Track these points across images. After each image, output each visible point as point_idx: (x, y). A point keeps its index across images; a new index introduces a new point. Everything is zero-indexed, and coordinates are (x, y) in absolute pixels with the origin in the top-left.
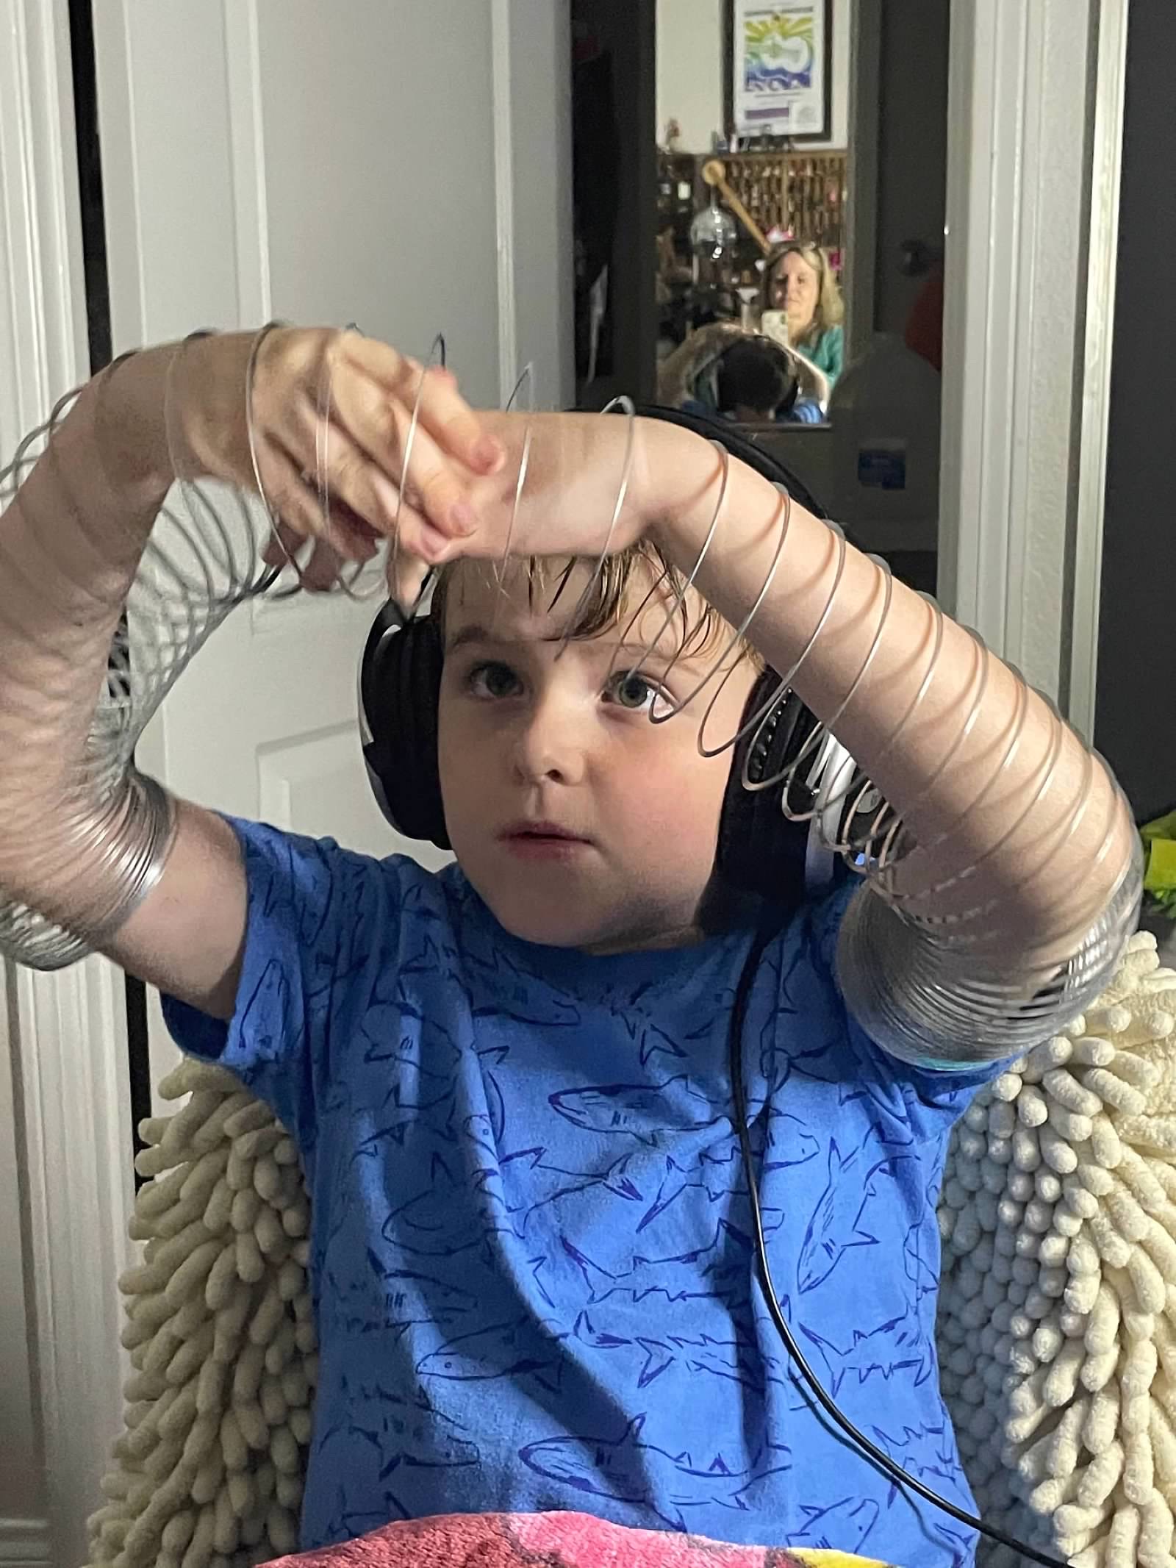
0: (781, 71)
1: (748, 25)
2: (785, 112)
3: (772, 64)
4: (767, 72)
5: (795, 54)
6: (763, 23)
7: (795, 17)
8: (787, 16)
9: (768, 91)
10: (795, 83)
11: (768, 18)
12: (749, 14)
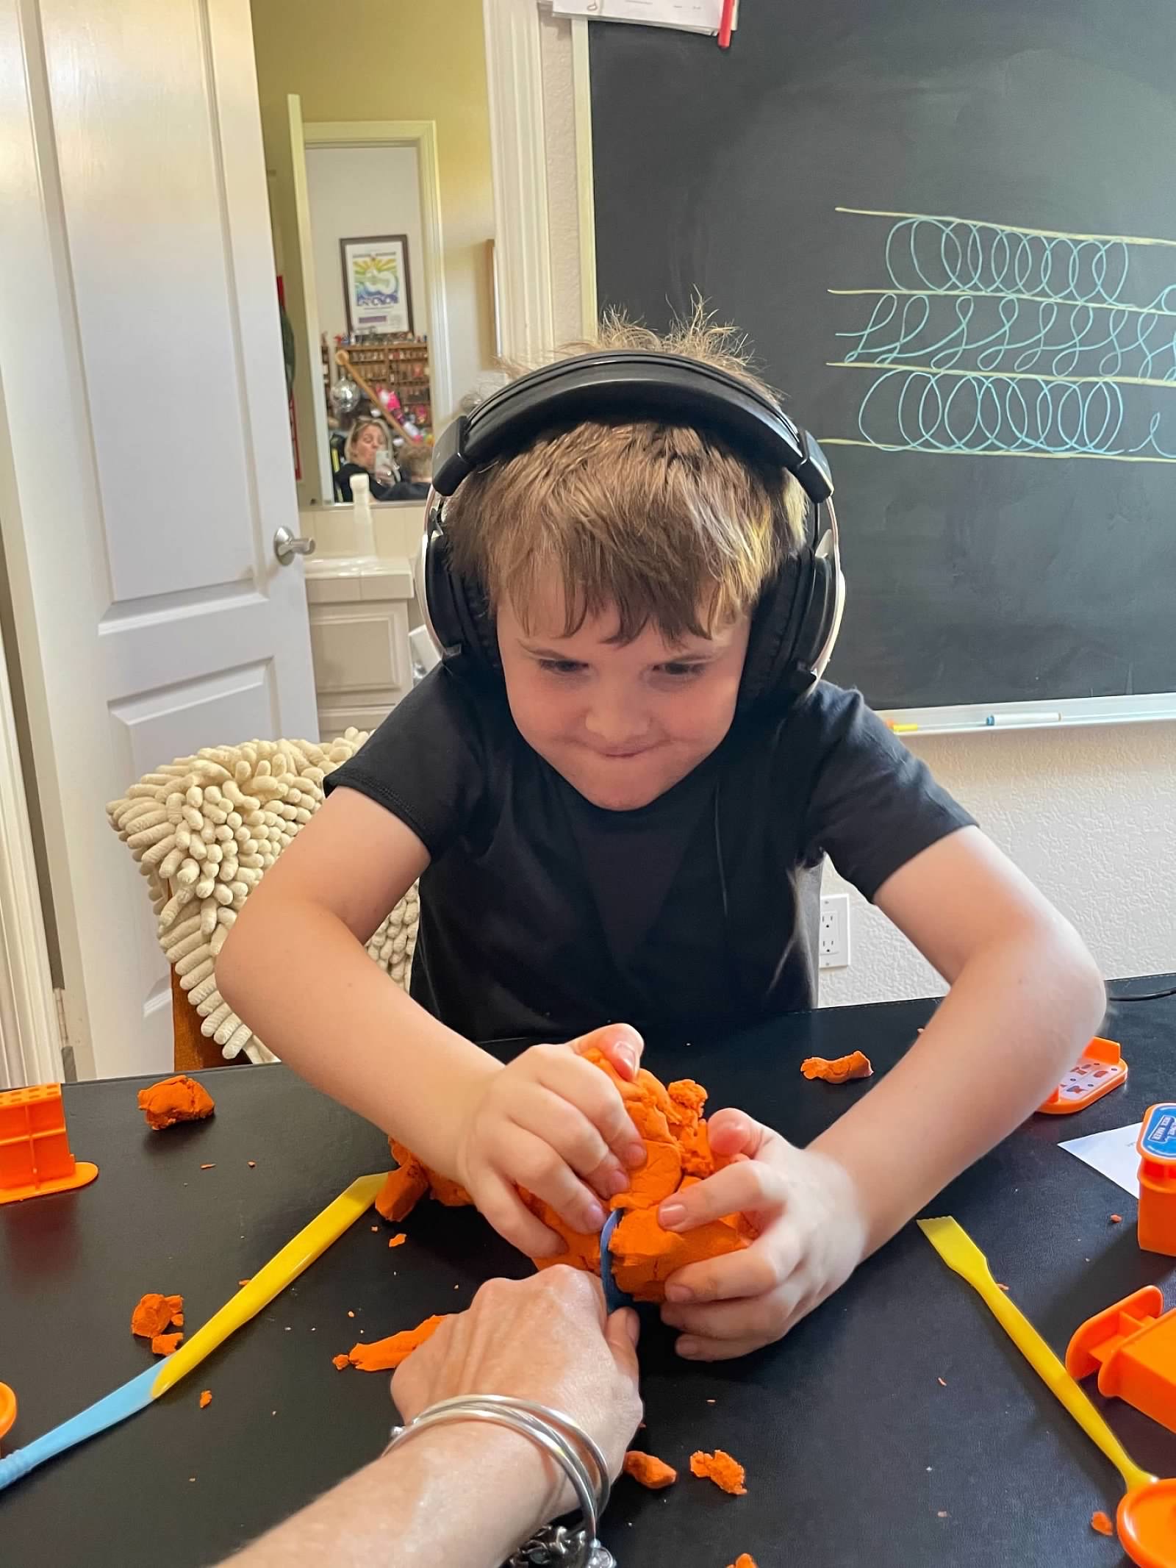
0: (379, 293)
1: (356, 264)
2: (383, 319)
3: (372, 288)
4: (370, 294)
5: (387, 282)
6: (365, 262)
7: (385, 259)
8: (379, 258)
9: (371, 305)
10: (388, 300)
11: (368, 259)
12: (355, 256)
